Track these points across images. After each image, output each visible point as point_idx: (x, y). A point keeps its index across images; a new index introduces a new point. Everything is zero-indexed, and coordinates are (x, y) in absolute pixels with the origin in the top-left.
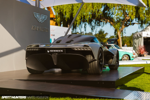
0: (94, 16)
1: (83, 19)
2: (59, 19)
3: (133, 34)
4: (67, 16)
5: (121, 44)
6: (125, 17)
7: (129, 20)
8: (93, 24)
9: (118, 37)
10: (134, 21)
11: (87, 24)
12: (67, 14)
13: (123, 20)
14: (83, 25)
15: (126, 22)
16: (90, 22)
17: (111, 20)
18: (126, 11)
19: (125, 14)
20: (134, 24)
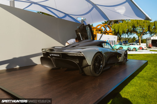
0: (128, 31)
1: (124, 32)
2: (114, 32)
3: (147, 38)
4: (117, 31)
5: (140, 42)
6: (143, 31)
7: (145, 32)
8: (128, 34)
9: (139, 39)
10: (147, 33)
11: (126, 34)
12: (117, 30)
13: (142, 32)
14: (124, 35)
15: (144, 33)
16: (127, 33)
17: (136, 32)
18: (144, 28)
19: (143, 29)
20: (147, 34)
